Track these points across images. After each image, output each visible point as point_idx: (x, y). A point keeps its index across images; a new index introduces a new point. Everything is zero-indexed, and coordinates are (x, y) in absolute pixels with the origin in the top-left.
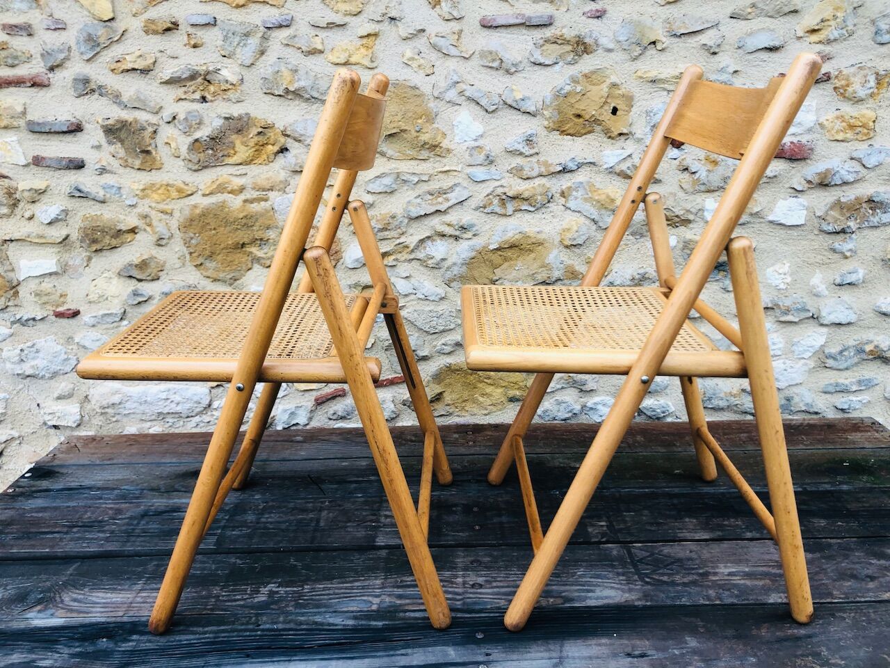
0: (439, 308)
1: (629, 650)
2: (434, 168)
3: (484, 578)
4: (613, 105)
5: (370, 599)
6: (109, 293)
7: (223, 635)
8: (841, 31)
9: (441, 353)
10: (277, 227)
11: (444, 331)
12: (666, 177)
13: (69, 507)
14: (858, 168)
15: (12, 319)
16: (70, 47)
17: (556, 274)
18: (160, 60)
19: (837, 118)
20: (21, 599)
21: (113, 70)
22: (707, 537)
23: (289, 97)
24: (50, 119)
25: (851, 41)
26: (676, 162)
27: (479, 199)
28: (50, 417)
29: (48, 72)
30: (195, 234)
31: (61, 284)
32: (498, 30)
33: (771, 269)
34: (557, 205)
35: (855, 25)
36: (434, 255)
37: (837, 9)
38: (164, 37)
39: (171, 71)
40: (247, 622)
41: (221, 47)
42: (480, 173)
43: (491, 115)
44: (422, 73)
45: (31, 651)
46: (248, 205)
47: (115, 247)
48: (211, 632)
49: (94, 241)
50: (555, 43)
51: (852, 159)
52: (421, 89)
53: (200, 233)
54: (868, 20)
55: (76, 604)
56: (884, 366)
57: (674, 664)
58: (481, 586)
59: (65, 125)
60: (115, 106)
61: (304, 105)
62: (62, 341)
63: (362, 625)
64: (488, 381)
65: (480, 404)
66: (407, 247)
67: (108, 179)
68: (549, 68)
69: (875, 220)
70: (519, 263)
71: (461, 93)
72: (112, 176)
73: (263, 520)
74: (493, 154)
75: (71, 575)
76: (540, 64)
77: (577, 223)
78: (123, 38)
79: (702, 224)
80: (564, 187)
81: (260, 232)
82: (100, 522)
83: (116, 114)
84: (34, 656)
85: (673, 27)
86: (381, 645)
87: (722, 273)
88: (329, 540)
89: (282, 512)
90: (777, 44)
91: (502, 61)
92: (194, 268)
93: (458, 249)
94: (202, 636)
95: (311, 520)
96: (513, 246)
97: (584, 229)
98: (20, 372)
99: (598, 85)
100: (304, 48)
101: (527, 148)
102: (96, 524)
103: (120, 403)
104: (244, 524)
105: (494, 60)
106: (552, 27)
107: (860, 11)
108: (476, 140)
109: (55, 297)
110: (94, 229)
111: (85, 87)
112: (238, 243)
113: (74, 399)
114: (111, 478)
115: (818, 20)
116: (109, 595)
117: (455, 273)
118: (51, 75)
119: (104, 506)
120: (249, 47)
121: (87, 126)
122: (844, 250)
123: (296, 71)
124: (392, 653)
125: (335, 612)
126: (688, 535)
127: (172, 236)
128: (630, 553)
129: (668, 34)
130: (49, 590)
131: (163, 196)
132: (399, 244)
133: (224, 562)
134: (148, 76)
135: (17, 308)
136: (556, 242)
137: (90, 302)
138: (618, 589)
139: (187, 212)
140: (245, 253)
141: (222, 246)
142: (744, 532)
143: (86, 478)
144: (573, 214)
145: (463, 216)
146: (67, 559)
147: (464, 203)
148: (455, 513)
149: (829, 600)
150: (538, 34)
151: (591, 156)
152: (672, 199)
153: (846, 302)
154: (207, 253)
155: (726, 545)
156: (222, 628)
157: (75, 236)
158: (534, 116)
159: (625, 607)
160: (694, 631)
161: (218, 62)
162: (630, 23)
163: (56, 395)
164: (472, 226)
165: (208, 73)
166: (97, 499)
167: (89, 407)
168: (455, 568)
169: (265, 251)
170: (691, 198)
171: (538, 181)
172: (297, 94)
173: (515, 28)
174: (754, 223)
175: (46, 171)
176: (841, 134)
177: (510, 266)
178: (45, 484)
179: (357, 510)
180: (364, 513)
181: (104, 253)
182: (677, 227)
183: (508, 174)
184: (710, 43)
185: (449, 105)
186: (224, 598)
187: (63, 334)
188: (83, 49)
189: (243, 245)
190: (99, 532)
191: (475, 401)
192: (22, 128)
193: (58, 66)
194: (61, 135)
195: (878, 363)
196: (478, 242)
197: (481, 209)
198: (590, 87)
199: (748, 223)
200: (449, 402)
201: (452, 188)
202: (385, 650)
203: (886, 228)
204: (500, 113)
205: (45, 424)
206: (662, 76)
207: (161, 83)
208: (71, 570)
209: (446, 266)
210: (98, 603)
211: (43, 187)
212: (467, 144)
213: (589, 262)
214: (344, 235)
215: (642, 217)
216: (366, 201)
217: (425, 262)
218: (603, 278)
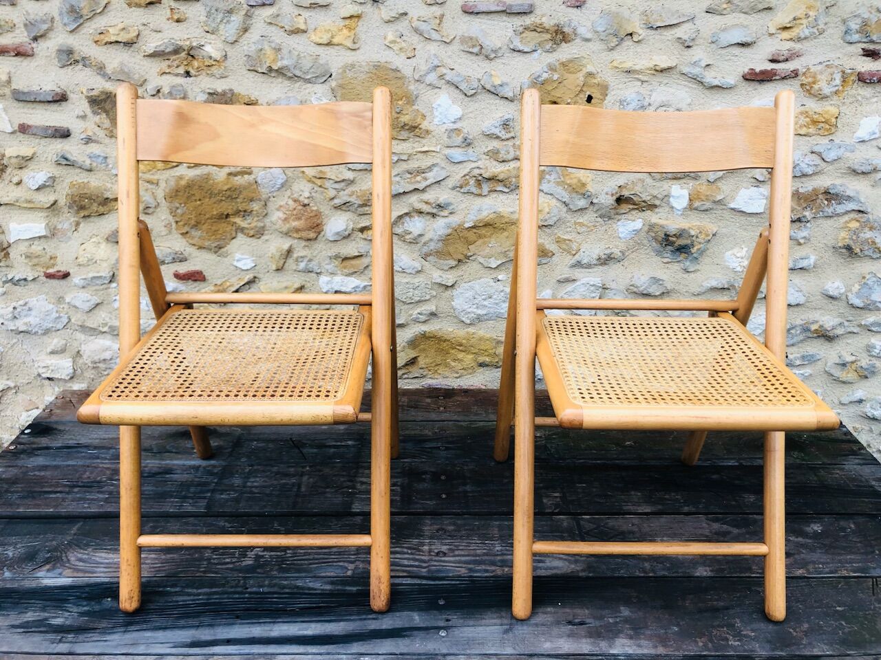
0: (416, 280)
1: (570, 618)
2: (413, 148)
3: (448, 547)
4: (588, 93)
5: (346, 564)
6: (97, 257)
7: (215, 597)
8: (811, 30)
9: (416, 321)
10: (260, 200)
11: (419, 301)
13: (69, 466)
14: (818, 161)
15: (4, 279)
16: (53, 18)
18: (143, 33)
19: (802, 113)
20: (30, 557)
21: (96, 42)
22: (649, 511)
23: (273, 75)
24: (35, 88)
25: (821, 39)
27: (455, 179)
28: (44, 370)
29: (32, 42)
30: (181, 204)
31: (51, 247)
32: (479, 16)
33: (730, 252)
35: (826, 24)
36: (411, 230)
37: (809, 8)
38: (146, 10)
39: (154, 45)
40: (236, 584)
41: (204, 22)
42: (457, 154)
43: (469, 99)
44: (403, 56)
45: (44, 609)
46: (231, 177)
47: (103, 214)
48: (204, 594)
49: (82, 208)
50: (535, 30)
51: (812, 152)
52: (402, 71)
53: (185, 203)
54: (839, 19)
55: (81, 564)
56: (827, 343)
57: (608, 631)
58: (445, 554)
59: (50, 95)
60: (99, 77)
61: (287, 83)
62: (53, 301)
63: (338, 590)
64: (461, 348)
65: (451, 368)
67: (94, 149)
68: (528, 55)
69: (830, 211)
70: (493, 241)
71: (441, 77)
72: (98, 145)
73: (249, 484)
74: (471, 137)
75: (75, 534)
76: (519, 51)
77: (549, 205)
78: (106, 11)
79: (667, 209)
81: (244, 204)
82: (99, 482)
83: (100, 85)
84: (46, 615)
85: (651, 20)
86: (355, 609)
87: (683, 255)
88: (310, 505)
89: (267, 476)
90: (749, 40)
91: (482, 48)
92: (180, 236)
93: (435, 226)
94: (196, 598)
95: (293, 485)
96: (487, 225)
97: (555, 211)
98: (14, 328)
99: (574, 73)
100: (287, 27)
101: (503, 132)
102: (95, 485)
103: (111, 359)
104: (232, 488)
105: (474, 46)
106: (532, 15)
107: (832, 10)
108: (454, 122)
109: (45, 259)
110: (82, 196)
111: (68, 57)
112: (223, 214)
113: (67, 354)
114: (107, 436)
115: (791, 18)
116: (111, 556)
117: (432, 248)
118: (34, 45)
119: (101, 466)
120: (232, 24)
121: (71, 96)
122: (799, 237)
123: (279, 50)
124: (364, 617)
125: (314, 577)
126: (632, 508)
127: (158, 205)
128: (578, 524)
129: (644, 26)
130: (56, 549)
131: (149, 167)
133: (214, 525)
134: (132, 49)
135: (9, 269)
137: (80, 265)
138: (565, 560)
139: (172, 183)
140: (229, 223)
141: (207, 216)
142: (681, 507)
143: (83, 435)
144: (546, 196)
145: (441, 194)
146: (71, 519)
147: (442, 183)
148: (424, 480)
149: (747, 575)
150: (518, 22)
152: (640, 185)
153: (796, 285)
154: (193, 222)
155: (664, 519)
156: (214, 590)
157: (62, 201)
158: (511, 101)
159: (570, 577)
160: (627, 602)
161: (202, 37)
162: (609, 14)
163: (49, 350)
164: (448, 204)
165: (192, 48)
166: (94, 459)
167: (81, 361)
168: (422, 536)
169: (249, 221)
170: (658, 184)
171: (513, 164)
172: (280, 72)
173: (496, 14)
174: (716, 209)
175: (31, 138)
176: (805, 128)
177: (484, 243)
178: (44, 441)
179: (335, 475)
180: (342, 479)
181: (92, 219)
182: (644, 211)
183: (485, 156)
184: (685, 37)
185: (429, 88)
186: (216, 561)
187: (55, 294)
188: (66, 20)
189: (227, 216)
190: (98, 492)
191: (447, 365)
192: (7, 97)
193: (41, 36)
194: (46, 104)
195: (822, 340)
196: (455, 220)
197: (458, 189)
198: (567, 75)
199: (711, 209)
200: (423, 366)
201: (430, 168)
202: (359, 613)
203: (840, 218)
204: (479, 97)
205: (39, 375)
206: (637, 68)
207: (144, 56)
208: (74, 530)
209: (423, 241)
210: (102, 563)
211: (30, 154)
212: (445, 126)
213: (559, 241)
214: (325, 209)
215: (611, 201)
216: (347, 178)
217: (403, 236)
218: (571, 257)
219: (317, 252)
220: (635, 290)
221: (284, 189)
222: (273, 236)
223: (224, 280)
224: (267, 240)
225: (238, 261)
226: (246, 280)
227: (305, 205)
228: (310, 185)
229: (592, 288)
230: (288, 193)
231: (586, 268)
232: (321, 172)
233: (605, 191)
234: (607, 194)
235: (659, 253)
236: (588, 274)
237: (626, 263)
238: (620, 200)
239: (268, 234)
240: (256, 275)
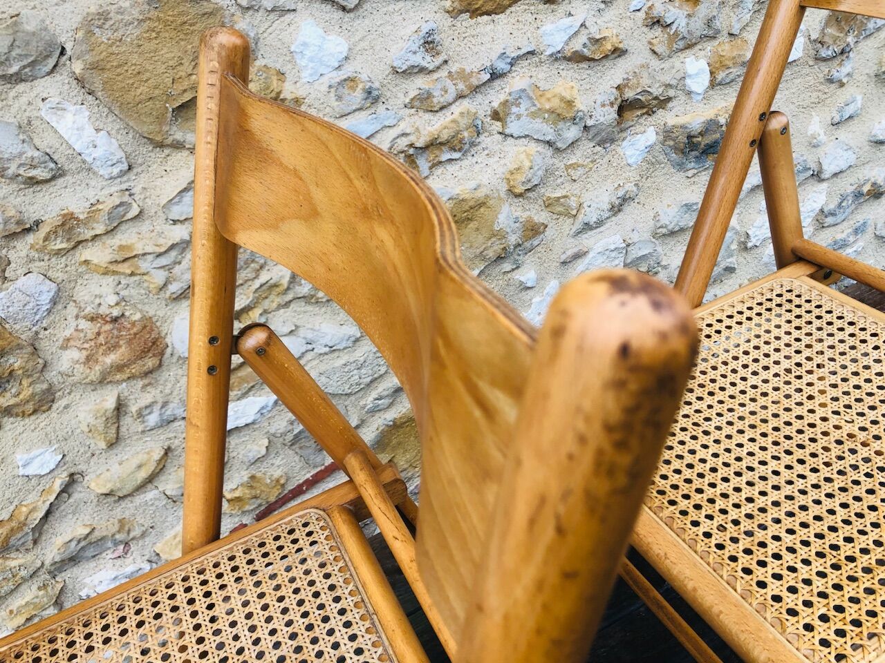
0: (358, 354)
9: (374, 411)
10: (20, 347)
11: (372, 382)
12: (631, 43)
17: (513, 239)
26: (642, 15)
34: (491, 135)
43: (352, 15)
66: (276, 285)
69: (871, 25)
74: (376, 85)
77: (528, 155)
79: (683, 98)
80: (496, 105)
87: (712, 157)
97: (539, 161)
101: (428, 58)
108: (340, 68)
122: (841, 76)
132: (261, 286)
136: (503, 195)
144: (518, 142)
151: (526, 43)
152: (645, 74)
153: (844, 143)
169: (13, 391)
170: (666, 65)
171: (457, 109)
182: (654, 112)
183: (408, 111)
185: (272, 16)
195: (872, 201)
200: (405, 466)
212: (325, 81)
213: (549, 204)
214: (155, 309)
215: (610, 114)
216: (177, 240)
217: (312, 296)
218: (571, 220)
219: (169, 385)
220: (664, 231)
221: (60, 307)
222: (76, 396)
223: (12, 508)
224: (66, 407)
225: (24, 466)
226: (57, 487)
227: (115, 320)
228: (110, 280)
229: (613, 254)
230: (72, 310)
231: (597, 227)
232: (121, 248)
233: (599, 102)
234: (603, 105)
235: (680, 167)
236: (600, 236)
237: (641, 198)
238: (621, 110)
239: (61, 398)
240: (72, 470)
